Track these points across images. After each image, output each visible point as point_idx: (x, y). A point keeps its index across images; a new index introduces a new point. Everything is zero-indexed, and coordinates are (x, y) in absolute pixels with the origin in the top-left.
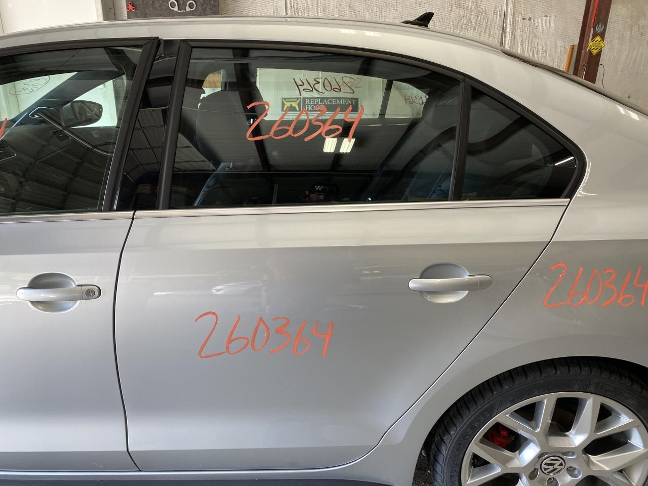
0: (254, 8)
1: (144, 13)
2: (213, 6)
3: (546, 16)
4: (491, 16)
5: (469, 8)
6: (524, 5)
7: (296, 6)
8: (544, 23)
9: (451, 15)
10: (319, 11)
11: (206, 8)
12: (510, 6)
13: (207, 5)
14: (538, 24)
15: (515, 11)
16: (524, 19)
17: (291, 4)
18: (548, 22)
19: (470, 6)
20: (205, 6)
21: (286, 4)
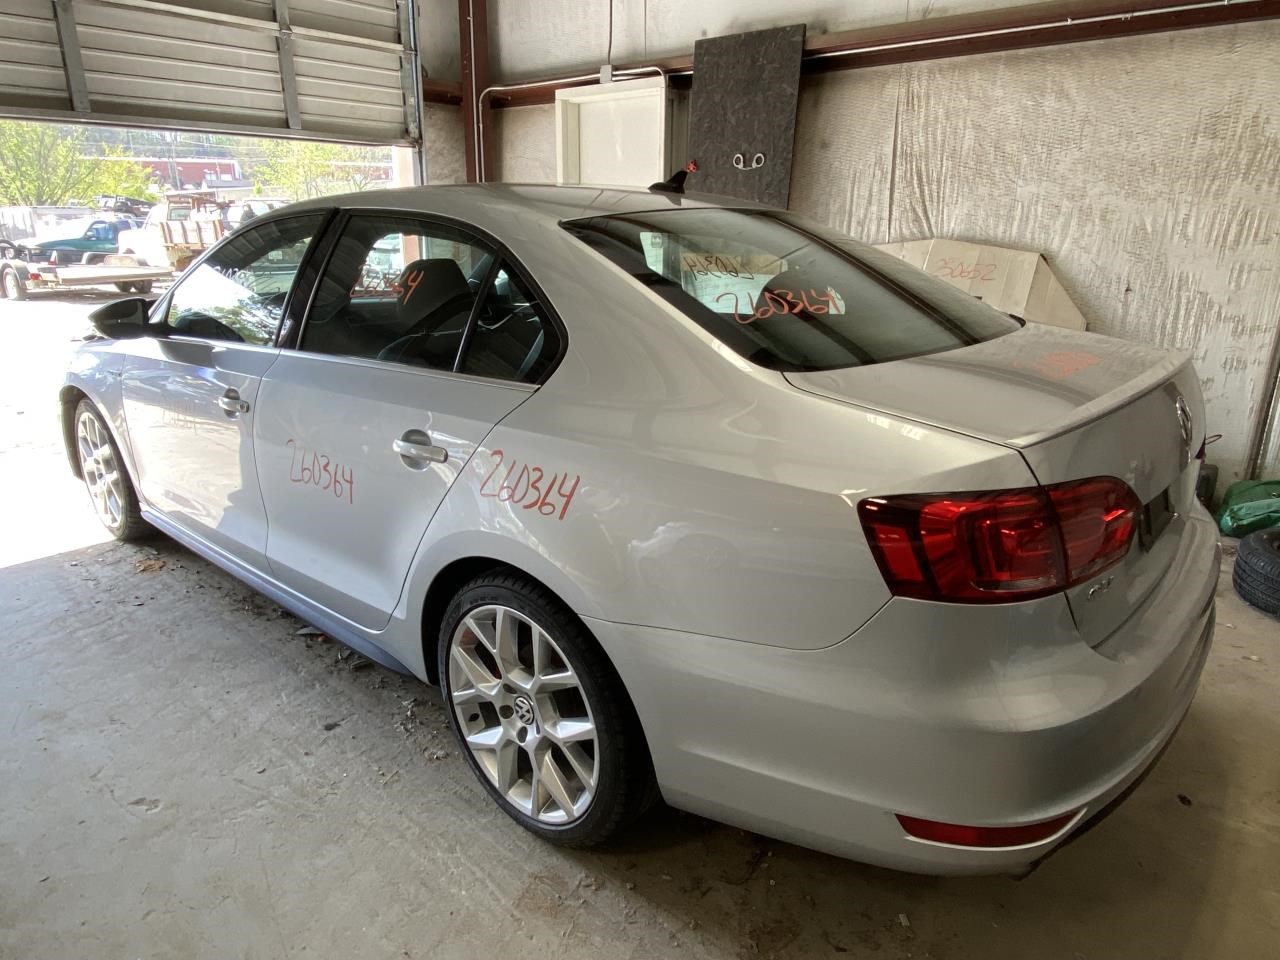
0: (848, 159)
7: (909, 152)
9: (1194, 153)
10: (945, 158)
11: (776, 163)
17: (902, 149)
21: (895, 149)
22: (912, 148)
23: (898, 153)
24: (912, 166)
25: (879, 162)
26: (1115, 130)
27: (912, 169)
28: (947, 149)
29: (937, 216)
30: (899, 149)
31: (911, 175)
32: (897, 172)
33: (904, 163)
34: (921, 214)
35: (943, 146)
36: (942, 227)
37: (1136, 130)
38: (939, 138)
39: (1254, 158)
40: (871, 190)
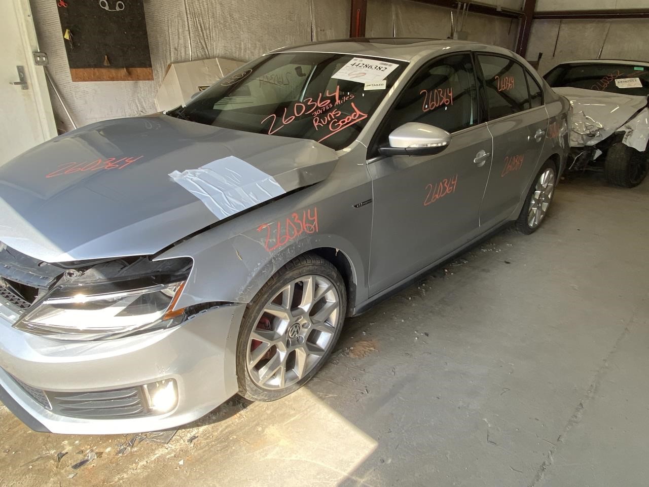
0: (162, 11)
1: (76, 10)
3: (330, 29)
4: (306, 27)
10: (210, 17)
12: (313, 22)
19: (296, 20)
20: (132, 7)
22: (194, 10)
25: (180, 15)
27: (196, 21)
28: (210, 13)
29: (211, 46)
30: (188, 9)
31: (197, 25)
32: (190, 22)
33: (192, 17)
34: (204, 46)
36: (213, 52)
40: (178, 31)
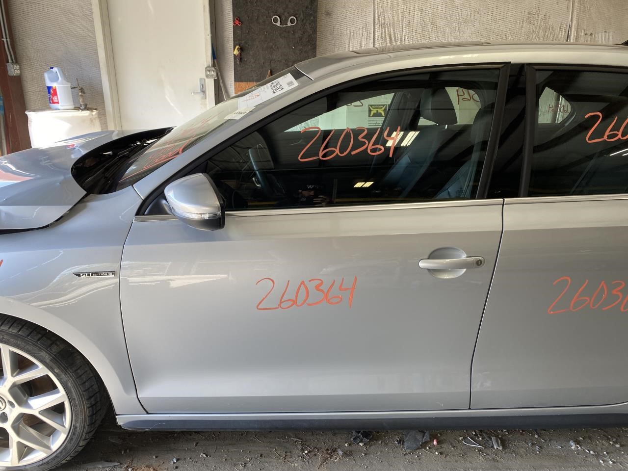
0: (345, 23)
1: (249, 27)
2: (312, 22)
3: (606, 32)
4: (557, 31)
5: (539, 24)
6: (587, 22)
7: (383, 22)
8: (603, 38)
9: (522, 31)
10: (404, 27)
11: (305, 23)
12: (574, 23)
13: (307, 21)
14: (598, 39)
15: (579, 27)
16: (586, 34)
17: (379, 20)
18: (607, 37)
19: (539, 23)
20: (304, 22)
21: (374, 20)
22: (385, 20)
23: (377, 22)
24: (385, 30)
25: (365, 27)
26: (489, 17)
27: (385, 32)
28: (405, 23)
30: (377, 20)
31: (385, 36)
32: (376, 33)
33: (380, 28)
35: (403, 20)
37: (498, 18)
38: (401, 15)
39: (545, 34)
40: (361, 44)
